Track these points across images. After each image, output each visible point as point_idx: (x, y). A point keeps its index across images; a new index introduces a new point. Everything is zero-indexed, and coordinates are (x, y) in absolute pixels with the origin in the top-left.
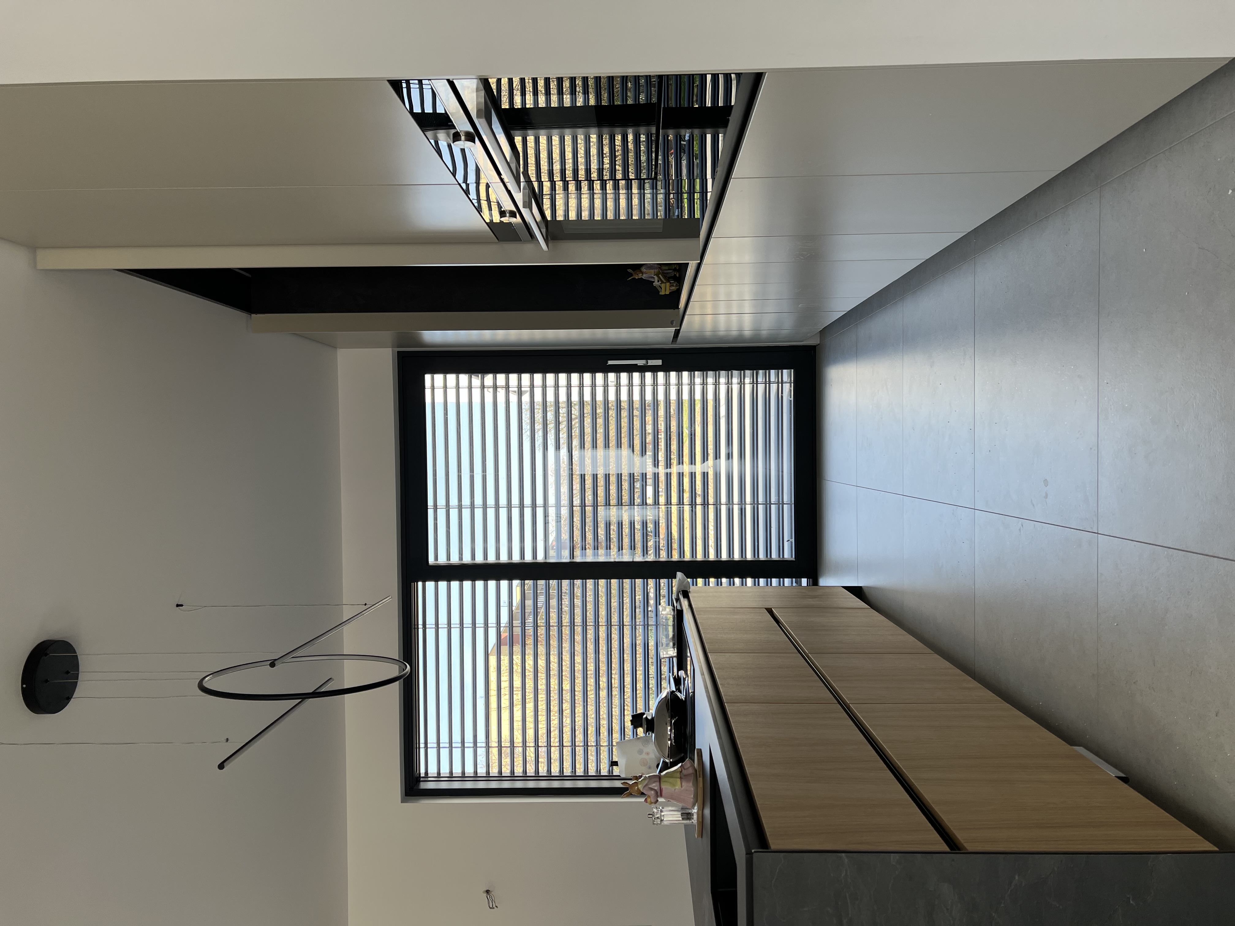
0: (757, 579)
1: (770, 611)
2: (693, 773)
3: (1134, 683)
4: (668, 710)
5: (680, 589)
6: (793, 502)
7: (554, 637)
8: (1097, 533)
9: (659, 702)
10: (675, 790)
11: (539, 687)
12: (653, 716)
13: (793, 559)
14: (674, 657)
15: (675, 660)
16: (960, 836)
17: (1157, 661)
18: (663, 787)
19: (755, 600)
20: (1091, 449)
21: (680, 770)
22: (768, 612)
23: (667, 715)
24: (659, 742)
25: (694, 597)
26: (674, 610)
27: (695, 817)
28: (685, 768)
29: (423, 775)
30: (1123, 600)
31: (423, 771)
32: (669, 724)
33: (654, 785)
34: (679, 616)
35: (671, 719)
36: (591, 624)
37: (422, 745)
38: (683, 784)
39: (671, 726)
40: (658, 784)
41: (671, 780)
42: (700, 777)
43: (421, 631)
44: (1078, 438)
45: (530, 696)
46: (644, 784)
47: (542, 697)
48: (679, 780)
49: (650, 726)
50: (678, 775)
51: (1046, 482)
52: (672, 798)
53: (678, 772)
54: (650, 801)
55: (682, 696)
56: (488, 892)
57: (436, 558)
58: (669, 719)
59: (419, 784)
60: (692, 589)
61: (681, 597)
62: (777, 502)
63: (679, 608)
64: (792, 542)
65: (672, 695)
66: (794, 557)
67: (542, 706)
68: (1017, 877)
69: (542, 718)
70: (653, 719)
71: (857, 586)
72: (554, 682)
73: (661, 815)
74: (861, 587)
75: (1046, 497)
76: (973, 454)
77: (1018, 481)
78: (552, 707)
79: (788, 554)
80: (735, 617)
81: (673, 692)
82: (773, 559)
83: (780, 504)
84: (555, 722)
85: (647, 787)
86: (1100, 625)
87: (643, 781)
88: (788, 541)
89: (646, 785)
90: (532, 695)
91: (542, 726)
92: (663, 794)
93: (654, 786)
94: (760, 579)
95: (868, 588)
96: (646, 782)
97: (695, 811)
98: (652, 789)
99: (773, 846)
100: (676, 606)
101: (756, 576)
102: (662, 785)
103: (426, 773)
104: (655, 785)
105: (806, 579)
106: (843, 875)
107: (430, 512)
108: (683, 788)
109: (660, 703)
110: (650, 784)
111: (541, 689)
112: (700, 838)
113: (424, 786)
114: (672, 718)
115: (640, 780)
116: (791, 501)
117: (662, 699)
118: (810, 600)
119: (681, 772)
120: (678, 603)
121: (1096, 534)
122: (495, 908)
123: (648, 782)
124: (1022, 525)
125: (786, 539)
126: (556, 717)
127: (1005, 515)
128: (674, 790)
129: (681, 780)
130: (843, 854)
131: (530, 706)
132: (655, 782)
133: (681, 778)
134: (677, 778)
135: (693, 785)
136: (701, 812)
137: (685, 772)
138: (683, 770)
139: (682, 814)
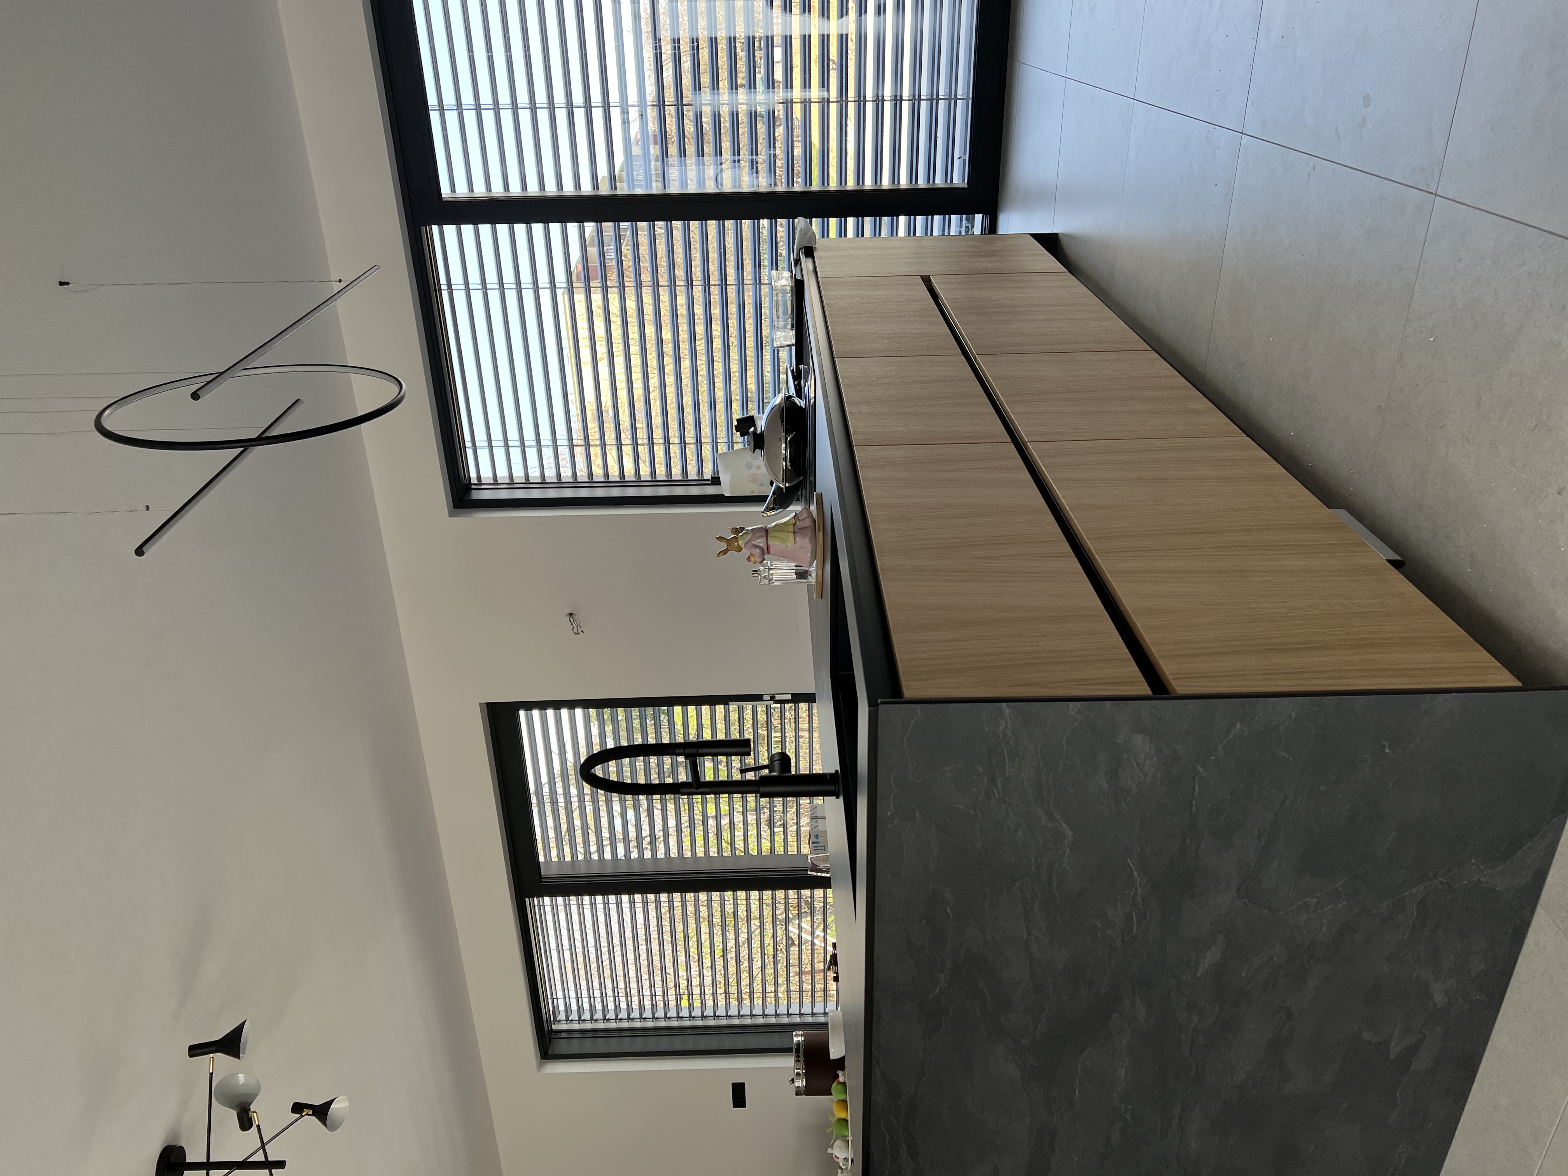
0: (912, 217)
1: (927, 280)
2: (811, 526)
3: (1440, 427)
4: (782, 422)
5: (802, 245)
6: (971, 96)
7: (646, 271)
8: (1436, 195)
9: (772, 409)
10: (787, 547)
11: (630, 336)
12: (763, 428)
13: (965, 185)
14: (793, 345)
15: (793, 348)
16: (1167, 668)
17: (1485, 402)
18: (770, 543)
19: (908, 262)
20: (1456, 48)
21: (794, 522)
22: (924, 281)
23: (781, 428)
24: (771, 464)
25: (821, 258)
26: (792, 277)
27: (814, 575)
28: (800, 519)
29: (474, 481)
30: (1453, 304)
31: (473, 474)
32: (783, 441)
33: (760, 540)
34: (799, 287)
35: (786, 434)
36: (682, 283)
37: (468, 444)
38: (797, 539)
39: (786, 444)
40: (764, 539)
41: (781, 535)
42: (819, 531)
43: (445, 295)
44: (1437, 28)
45: (618, 348)
46: (746, 540)
47: (635, 349)
48: (791, 535)
49: (759, 442)
50: (791, 529)
51: (1367, 100)
52: (784, 556)
53: (790, 524)
54: (755, 560)
55: (800, 403)
56: (571, 615)
57: (453, 189)
58: (784, 434)
59: (470, 494)
60: (820, 243)
61: (802, 257)
62: (948, 97)
63: (799, 277)
64: (965, 160)
65: (788, 401)
66: (966, 181)
67: (636, 360)
68: (1238, 726)
69: (637, 376)
70: (762, 433)
71: (1051, 232)
72: (650, 330)
73: (769, 574)
74: (1057, 234)
75: (1363, 123)
76: (1255, 39)
77: (1321, 93)
78: (649, 362)
79: (959, 179)
80: (878, 293)
81: (790, 397)
82: (936, 187)
83: (952, 99)
84: (654, 381)
85: (750, 544)
86: (1407, 337)
87: (745, 536)
88: (959, 158)
89: (748, 542)
90: (621, 348)
91: (638, 385)
92: (771, 552)
93: (759, 542)
94: (917, 217)
95: (1067, 236)
96: (749, 537)
97: (813, 569)
98: (756, 546)
99: (908, 693)
100: (795, 275)
101: (911, 212)
102: (769, 541)
103: (479, 478)
104: (761, 542)
105: (981, 215)
106: (1001, 728)
107: (434, 117)
108: (798, 544)
109: (774, 410)
110: (753, 541)
111: (633, 339)
112: (820, 599)
113: (477, 495)
114: (787, 432)
115: (740, 534)
116: (968, 96)
117: (775, 406)
118: (984, 259)
119: (795, 524)
120: (798, 267)
121: (1433, 196)
122: (581, 633)
123: (751, 537)
124: (1314, 168)
125: (956, 156)
126: (655, 375)
127: (1289, 148)
128: (785, 546)
129: (794, 535)
130: (1004, 704)
131: (619, 361)
132: (760, 537)
133: (794, 532)
134: (789, 532)
135: (810, 541)
136: (820, 572)
137: (800, 524)
138: (797, 522)
139: (796, 573)
